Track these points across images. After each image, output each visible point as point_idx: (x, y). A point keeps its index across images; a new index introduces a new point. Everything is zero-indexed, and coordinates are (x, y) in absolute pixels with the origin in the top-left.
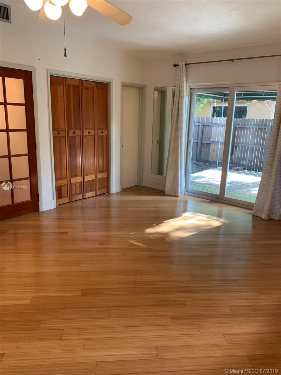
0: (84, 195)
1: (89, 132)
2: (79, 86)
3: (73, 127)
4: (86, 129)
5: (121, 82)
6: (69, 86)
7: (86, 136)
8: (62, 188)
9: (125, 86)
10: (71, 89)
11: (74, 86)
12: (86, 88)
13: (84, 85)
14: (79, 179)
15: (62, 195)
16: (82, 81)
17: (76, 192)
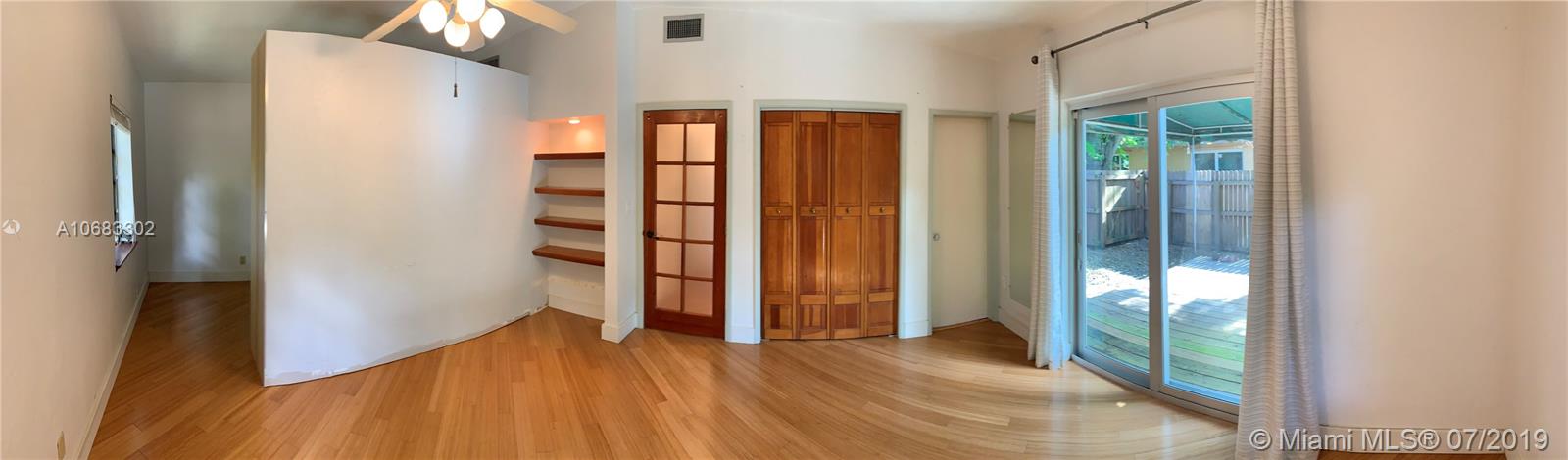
0: (832, 333)
1: (847, 211)
2: (826, 124)
3: (810, 200)
4: (841, 204)
5: (930, 110)
6: (805, 125)
7: (840, 218)
8: (782, 310)
9: (938, 117)
10: (810, 130)
11: (815, 125)
12: (844, 126)
13: (837, 121)
14: (819, 300)
15: (779, 322)
16: (833, 114)
17: (811, 323)
